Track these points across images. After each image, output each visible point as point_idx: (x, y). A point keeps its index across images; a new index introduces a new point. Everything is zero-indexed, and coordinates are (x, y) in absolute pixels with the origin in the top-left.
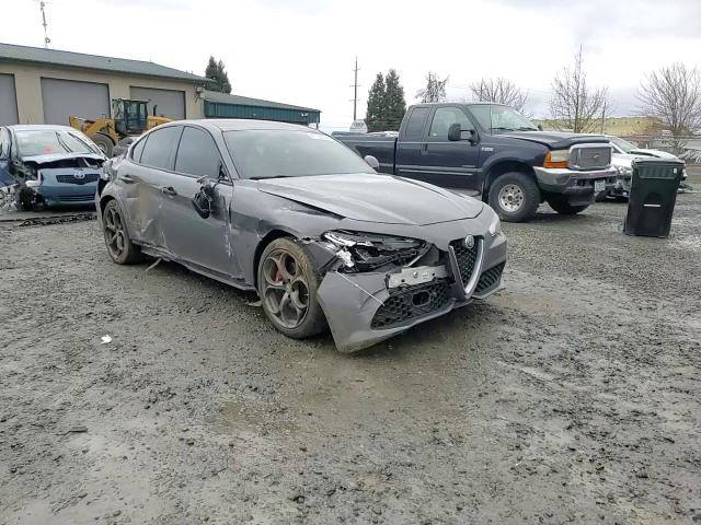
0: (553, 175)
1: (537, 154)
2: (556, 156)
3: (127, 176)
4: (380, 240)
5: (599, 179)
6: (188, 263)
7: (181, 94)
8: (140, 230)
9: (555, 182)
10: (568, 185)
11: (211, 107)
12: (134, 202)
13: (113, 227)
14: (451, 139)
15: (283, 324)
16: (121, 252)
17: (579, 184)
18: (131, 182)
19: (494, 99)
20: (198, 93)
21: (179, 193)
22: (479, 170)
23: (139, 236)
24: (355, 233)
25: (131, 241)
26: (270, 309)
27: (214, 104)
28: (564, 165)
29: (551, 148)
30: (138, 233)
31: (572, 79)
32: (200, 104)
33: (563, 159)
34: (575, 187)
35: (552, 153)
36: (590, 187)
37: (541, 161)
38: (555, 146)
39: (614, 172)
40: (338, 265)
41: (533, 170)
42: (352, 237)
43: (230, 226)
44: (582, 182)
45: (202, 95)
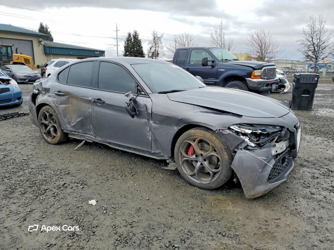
0: (255, 82)
1: (248, 72)
2: (257, 73)
3: (59, 92)
4: (264, 128)
5: (274, 83)
6: (109, 143)
7: (31, 42)
8: (70, 124)
9: (256, 86)
10: (261, 87)
11: (48, 50)
12: (66, 107)
13: (46, 122)
14: (203, 65)
15: (198, 181)
16: (54, 137)
17: (266, 86)
18: (63, 95)
19: (184, 45)
20: (40, 42)
21: (106, 102)
22: (217, 80)
23: (68, 128)
24: (251, 125)
25: (62, 130)
26: (186, 172)
27: (49, 47)
28: (260, 77)
29: (254, 69)
30: (68, 126)
31: (218, 36)
32: (41, 48)
33: (259, 74)
34: (265, 88)
35: (255, 71)
36: (270, 87)
37: (250, 75)
38: (256, 68)
39: (277, 80)
40: (244, 145)
41: (246, 80)
42: (250, 128)
43: (151, 122)
44: (267, 85)
45: (42, 43)
